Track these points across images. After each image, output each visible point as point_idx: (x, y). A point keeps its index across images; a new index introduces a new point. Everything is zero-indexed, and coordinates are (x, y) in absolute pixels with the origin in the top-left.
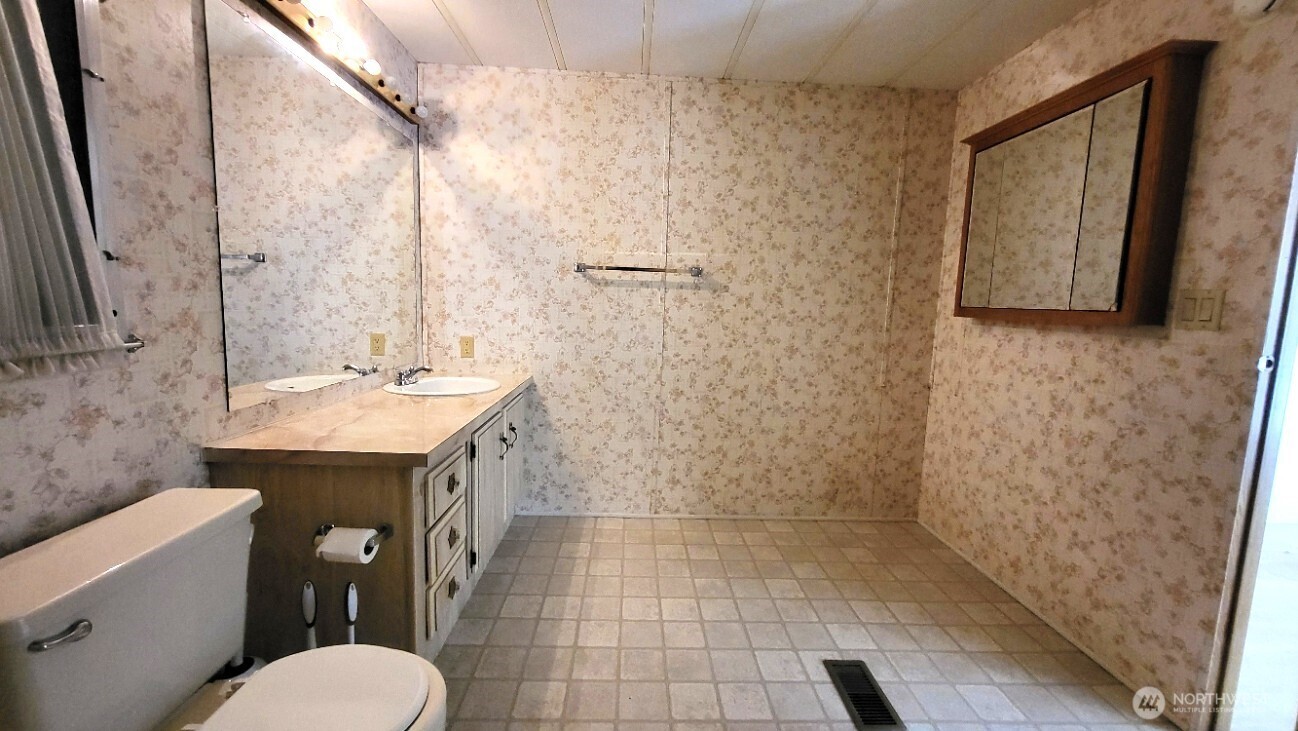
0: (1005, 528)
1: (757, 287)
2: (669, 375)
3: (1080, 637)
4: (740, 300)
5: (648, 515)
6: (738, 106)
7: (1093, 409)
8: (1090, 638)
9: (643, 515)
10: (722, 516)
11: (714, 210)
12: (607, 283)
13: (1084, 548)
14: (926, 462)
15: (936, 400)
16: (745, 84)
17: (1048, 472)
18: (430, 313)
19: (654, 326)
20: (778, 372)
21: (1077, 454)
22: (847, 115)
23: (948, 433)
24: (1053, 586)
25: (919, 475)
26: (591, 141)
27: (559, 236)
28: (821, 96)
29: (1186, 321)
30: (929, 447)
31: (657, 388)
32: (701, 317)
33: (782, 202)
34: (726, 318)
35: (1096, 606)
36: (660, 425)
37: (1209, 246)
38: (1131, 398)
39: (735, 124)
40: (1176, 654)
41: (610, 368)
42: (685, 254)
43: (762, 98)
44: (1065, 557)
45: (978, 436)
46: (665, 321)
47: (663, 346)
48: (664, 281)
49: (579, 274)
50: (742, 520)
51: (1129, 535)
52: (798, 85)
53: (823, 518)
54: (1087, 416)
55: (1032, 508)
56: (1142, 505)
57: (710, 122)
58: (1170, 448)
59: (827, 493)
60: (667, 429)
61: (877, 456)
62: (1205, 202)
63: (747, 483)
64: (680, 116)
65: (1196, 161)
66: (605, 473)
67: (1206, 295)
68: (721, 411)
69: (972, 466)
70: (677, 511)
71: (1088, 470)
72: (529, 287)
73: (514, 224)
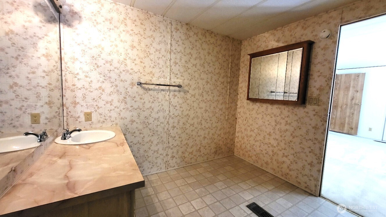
0: (263, 154)
1: (197, 91)
2: (171, 121)
3: (286, 178)
4: (192, 96)
5: (165, 170)
6: (191, 34)
7: (287, 123)
8: (289, 178)
9: (163, 171)
10: (188, 165)
11: (185, 66)
12: (150, 90)
13: (286, 157)
14: (236, 138)
15: (239, 122)
16: (193, 27)
17: (275, 139)
18: (68, 102)
19: (166, 104)
20: (202, 117)
21: (283, 134)
22: (219, 42)
23: (243, 131)
24: (278, 167)
25: (234, 142)
26: (143, 36)
27: (131, 71)
28: (213, 35)
29: (310, 104)
30: (237, 135)
31: (167, 126)
32: (181, 101)
33: (203, 65)
34: (188, 101)
35: (290, 170)
36: (168, 139)
37: (315, 87)
38: (297, 121)
39: (191, 39)
40: (312, 178)
41: (151, 120)
42: (176, 80)
43: (198, 32)
44: (281, 159)
45: (253, 131)
46: (170, 103)
47: (169, 112)
48: (169, 89)
49: (139, 86)
50: (193, 165)
51: (298, 152)
52: (207, 31)
53: (214, 159)
54: (285, 125)
55: (271, 148)
56: (301, 145)
57: (183, 37)
58: (307, 131)
59: (215, 152)
60: (170, 139)
61: (226, 139)
62: (313, 77)
63: (194, 153)
64: (174, 33)
65: (311, 67)
66: (150, 159)
67: (315, 98)
68: (187, 131)
69: (252, 139)
70: (174, 167)
71: (286, 138)
72: (118, 91)
73: (111, 65)
